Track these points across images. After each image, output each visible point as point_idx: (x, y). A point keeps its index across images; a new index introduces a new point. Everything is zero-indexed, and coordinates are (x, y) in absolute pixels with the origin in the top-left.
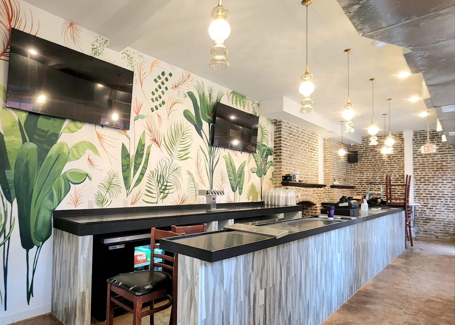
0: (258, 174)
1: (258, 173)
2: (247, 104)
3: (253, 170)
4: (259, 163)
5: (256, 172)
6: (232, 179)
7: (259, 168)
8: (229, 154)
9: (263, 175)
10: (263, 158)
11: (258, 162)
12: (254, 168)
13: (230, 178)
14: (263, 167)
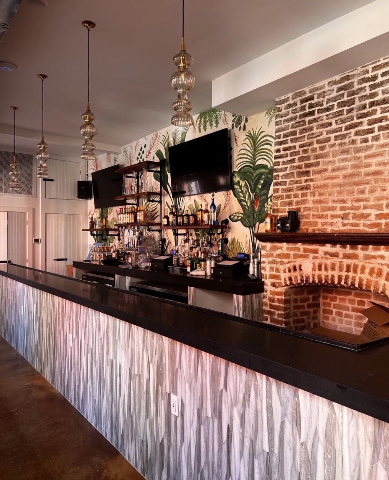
0: (245, 223)
1: (245, 220)
2: (222, 116)
3: (234, 216)
4: (247, 203)
5: (240, 220)
6: (200, 234)
7: (247, 212)
8: (195, 203)
9: (258, 223)
10: (258, 191)
11: (245, 201)
12: (236, 213)
13: (197, 233)
14: (257, 209)
